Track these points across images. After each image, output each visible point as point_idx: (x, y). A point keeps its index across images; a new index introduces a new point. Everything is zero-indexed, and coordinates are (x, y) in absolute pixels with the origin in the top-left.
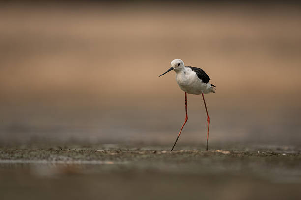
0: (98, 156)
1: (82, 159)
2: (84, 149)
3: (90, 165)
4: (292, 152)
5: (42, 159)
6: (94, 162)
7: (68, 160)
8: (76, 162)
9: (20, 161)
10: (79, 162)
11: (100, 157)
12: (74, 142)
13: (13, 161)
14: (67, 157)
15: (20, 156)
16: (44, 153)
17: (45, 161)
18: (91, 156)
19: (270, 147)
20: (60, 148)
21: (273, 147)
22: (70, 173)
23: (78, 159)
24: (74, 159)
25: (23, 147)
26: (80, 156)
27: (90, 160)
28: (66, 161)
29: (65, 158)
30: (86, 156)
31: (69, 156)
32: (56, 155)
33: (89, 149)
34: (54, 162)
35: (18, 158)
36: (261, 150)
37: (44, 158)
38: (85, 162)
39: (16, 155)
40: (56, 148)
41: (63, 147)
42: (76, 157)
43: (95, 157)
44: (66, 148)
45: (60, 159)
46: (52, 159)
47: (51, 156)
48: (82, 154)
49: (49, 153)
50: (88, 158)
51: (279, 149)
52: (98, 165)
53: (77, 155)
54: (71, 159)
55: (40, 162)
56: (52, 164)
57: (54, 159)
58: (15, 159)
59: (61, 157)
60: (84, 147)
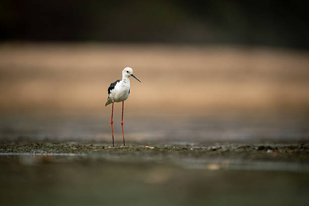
0: (64, 150)
1: (54, 152)
2: (55, 145)
3: (59, 156)
4: (196, 147)
5: (26, 152)
6: (62, 154)
7: (44, 152)
8: (49, 154)
9: (11, 154)
10: (51, 154)
11: (65, 151)
12: (47, 140)
13: (5, 154)
14: (43, 151)
15: (11, 150)
16: (27, 148)
17: (28, 154)
18: (60, 150)
19: (182, 144)
20: (38, 144)
21: (184, 144)
22: (46, 161)
23: (50, 152)
24: (48, 152)
25: (13, 144)
26: (52, 150)
27: (59, 153)
28: (42, 153)
29: (42, 152)
30: (56, 150)
31: (44, 150)
32: (35, 150)
33: (58, 145)
34: (34, 154)
35: (9, 151)
36: (175, 145)
37: (27, 152)
38: (55, 154)
39: (8, 150)
40: (35, 145)
41: (40, 144)
42: (49, 151)
43: (62, 151)
44: (42, 144)
45: (38, 152)
46: (33, 152)
47: (32, 150)
48: (54, 149)
49: (31, 148)
50: (58, 151)
51: (188, 146)
52: (64, 157)
53: (50, 149)
54: (46, 152)
55: (25, 154)
56: (33, 155)
57: (34, 152)
58: (7, 153)
59: (39, 151)
60: (54, 143)
